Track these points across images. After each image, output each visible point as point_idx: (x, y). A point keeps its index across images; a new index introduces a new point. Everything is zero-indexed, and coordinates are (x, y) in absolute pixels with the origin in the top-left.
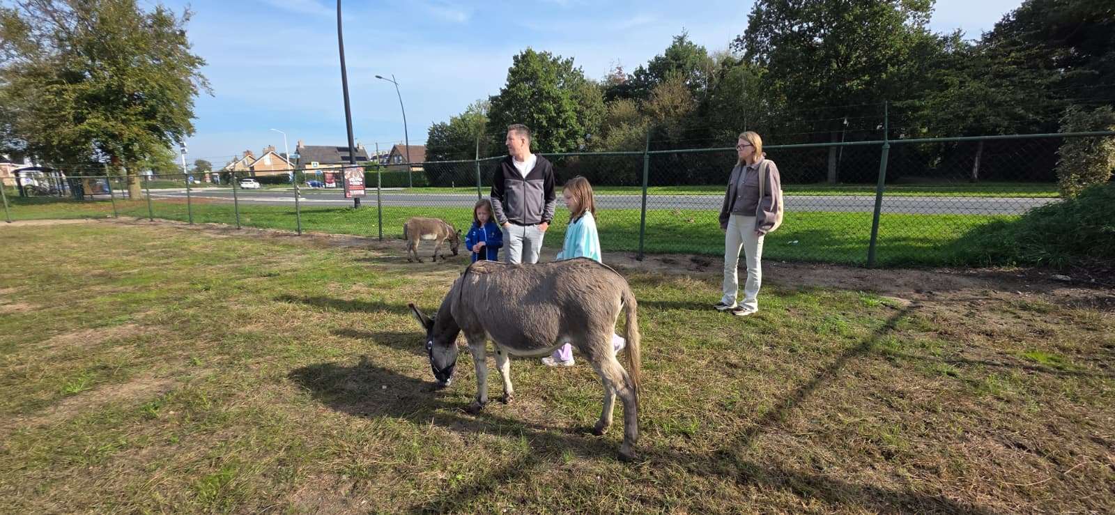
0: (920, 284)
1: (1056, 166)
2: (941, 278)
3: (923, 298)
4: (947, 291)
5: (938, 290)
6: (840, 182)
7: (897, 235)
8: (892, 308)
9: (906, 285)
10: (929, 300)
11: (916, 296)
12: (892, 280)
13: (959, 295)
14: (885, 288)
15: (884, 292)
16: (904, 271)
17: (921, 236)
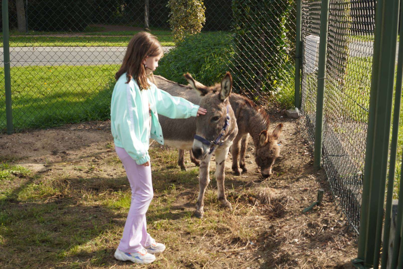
0: (56, 145)
1: (169, 18)
2: (73, 135)
3: (57, 160)
4: (78, 148)
5: (71, 148)
6: (30, 29)
7: (57, 90)
8: (21, 176)
9: (43, 148)
10: (63, 161)
11: (51, 159)
12: (31, 144)
13: (88, 151)
14: (24, 153)
15: (21, 159)
16: (42, 132)
17: (79, 89)
